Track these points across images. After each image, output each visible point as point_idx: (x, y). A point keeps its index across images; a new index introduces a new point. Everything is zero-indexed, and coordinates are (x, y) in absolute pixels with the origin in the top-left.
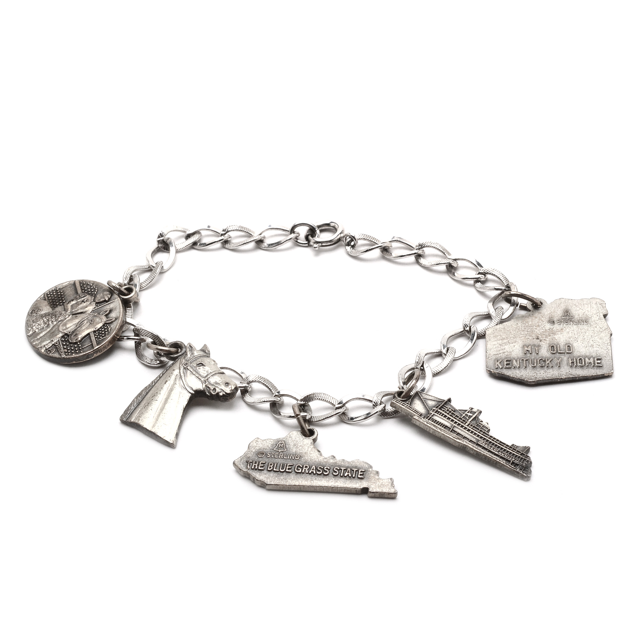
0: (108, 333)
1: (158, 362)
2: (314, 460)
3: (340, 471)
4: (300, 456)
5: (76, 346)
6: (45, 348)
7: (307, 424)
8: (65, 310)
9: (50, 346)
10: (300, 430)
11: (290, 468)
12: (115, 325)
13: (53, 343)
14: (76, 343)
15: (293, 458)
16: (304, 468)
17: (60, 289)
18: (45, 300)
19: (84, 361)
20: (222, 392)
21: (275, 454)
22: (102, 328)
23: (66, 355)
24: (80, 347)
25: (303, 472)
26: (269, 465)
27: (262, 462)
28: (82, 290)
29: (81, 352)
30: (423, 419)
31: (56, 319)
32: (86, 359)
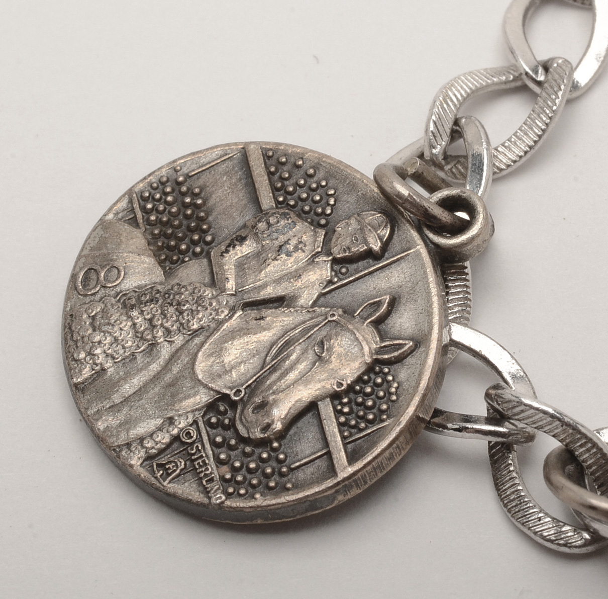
0: (388, 408)
1: (587, 536)
5: (265, 455)
6: (143, 453)
8: (215, 281)
9: (164, 446)
12: (416, 374)
13: (175, 431)
14: (263, 443)
17: (188, 177)
18: (134, 222)
19: (298, 517)
22: (366, 383)
23: (229, 495)
24: (280, 462)
28: (275, 190)
29: (288, 489)
31: (182, 324)
32: (307, 511)
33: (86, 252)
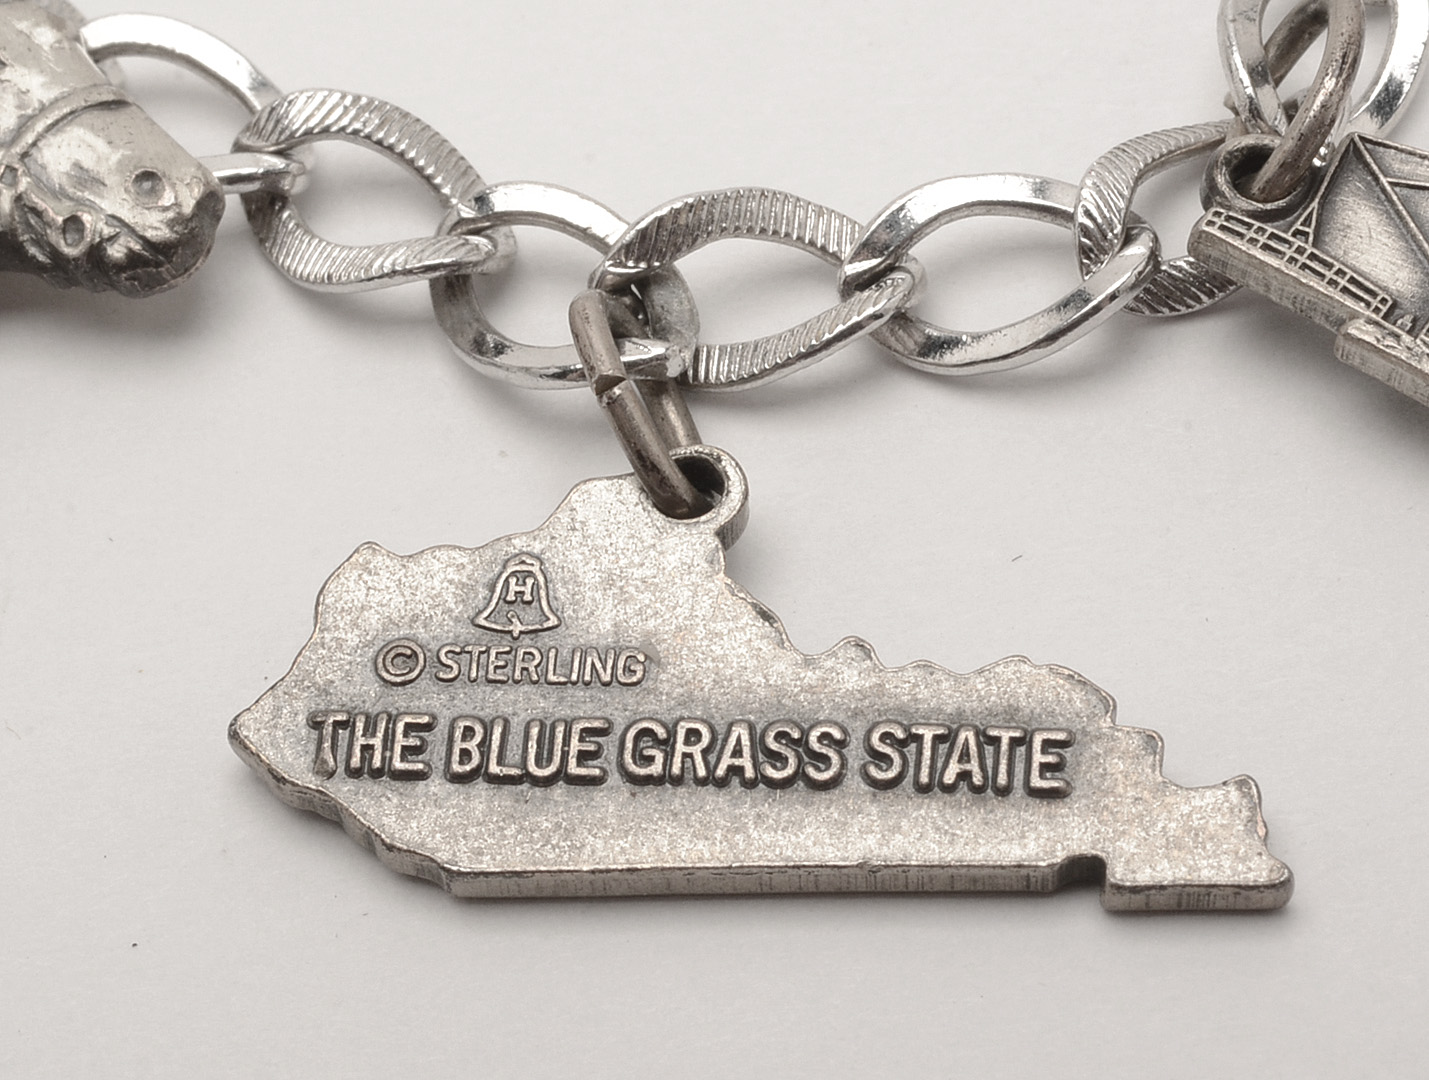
2: (736, 683)
3: (913, 746)
4: (646, 657)
10: (632, 470)
11: (592, 748)
15: (606, 678)
16: (681, 747)
20: (122, 240)
21: (487, 651)
25: (676, 770)
26: (458, 734)
27: (408, 719)
30: (1407, 338)
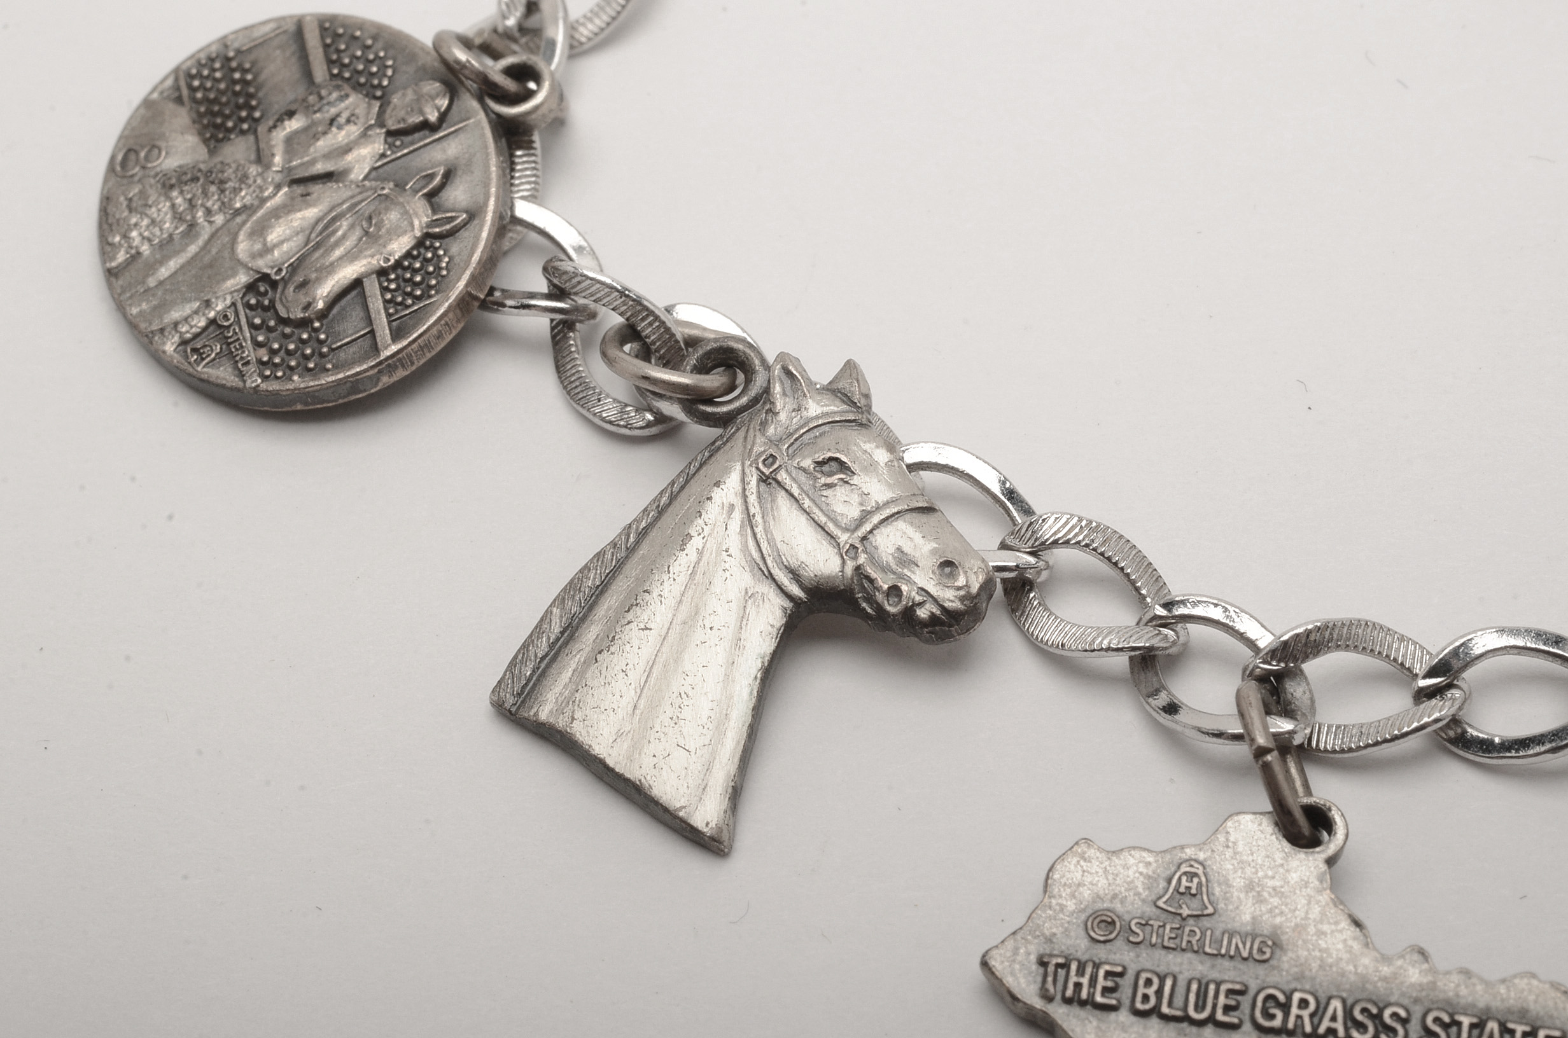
0: (438, 283)
1: (649, 417)
2: (1334, 969)
3: (1454, 1029)
4: (1274, 943)
5: (305, 336)
6: (176, 339)
7: (1295, 763)
8: (261, 158)
9: (199, 330)
10: (1270, 809)
11: (1233, 1003)
12: (469, 247)
13: (212, 314)
14: (304, 323)
15: (1245, 954)
16: (1294, 1010)
17: (239, 52)
18: (179, 100)
19: (341, 401)
20: (928, 606)
21: (1164, 926)
22: (415, 258)
23: (265, 378)
24: (321, 343)
25: (1291, 1025)
26: (1141, 982)
27: (1107, 967)
28: (330, 62)
29: (328, 370)
31: (223, 203)
32: (349, 394)
33: (126, 133)
